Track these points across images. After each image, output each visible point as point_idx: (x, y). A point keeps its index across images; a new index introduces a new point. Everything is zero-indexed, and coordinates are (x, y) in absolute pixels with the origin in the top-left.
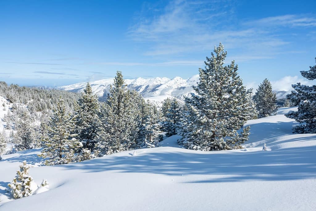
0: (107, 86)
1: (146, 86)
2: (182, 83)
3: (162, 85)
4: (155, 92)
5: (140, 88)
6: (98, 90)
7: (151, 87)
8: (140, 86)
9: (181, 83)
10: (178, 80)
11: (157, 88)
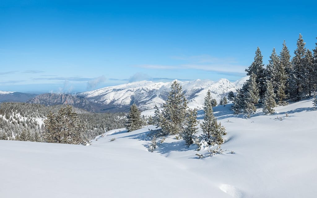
0: (135, 90)
2: (228, 86)
3: (203, 89)
6: (125, 97)
7: (189, 93)
9: (228, 88)
10: (224, 84)
11: (197, 94)
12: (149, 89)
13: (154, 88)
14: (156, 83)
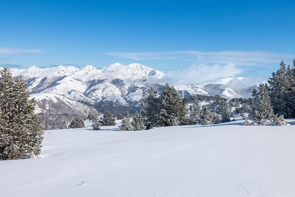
1: (43, 79)
2: (95, 73)
3: (66, 76)
4: (54, 87)
5: (32, 82)
7: (50, 80)
8: (34, 79)
9: (94, 75)
10: (89, 71)
11: (58, 82)
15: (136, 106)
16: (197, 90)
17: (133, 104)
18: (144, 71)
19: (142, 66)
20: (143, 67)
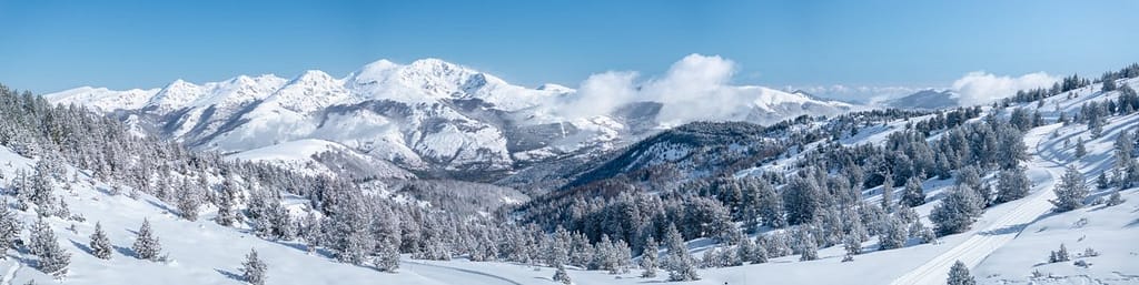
1: (206, 111)
2: (330, 90)
3: (261, 101)
4: (237, 129)
5: (181, 119)
7: (222, 114)
8: (184, 112)
9: (328, 94)
10: (315, 84)
11: (244, 116)
12: (103, 109)
13: (117, 105)
14: (124, 93)
15: (449, 168)
16: (596, 121)
17: (438, 163)
18: (453, 77)
19: (448, 64)
20: (451, 66)
